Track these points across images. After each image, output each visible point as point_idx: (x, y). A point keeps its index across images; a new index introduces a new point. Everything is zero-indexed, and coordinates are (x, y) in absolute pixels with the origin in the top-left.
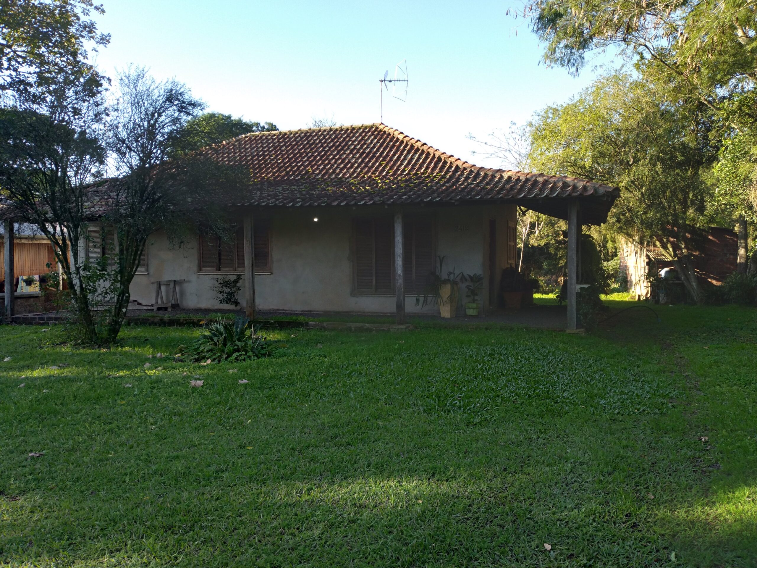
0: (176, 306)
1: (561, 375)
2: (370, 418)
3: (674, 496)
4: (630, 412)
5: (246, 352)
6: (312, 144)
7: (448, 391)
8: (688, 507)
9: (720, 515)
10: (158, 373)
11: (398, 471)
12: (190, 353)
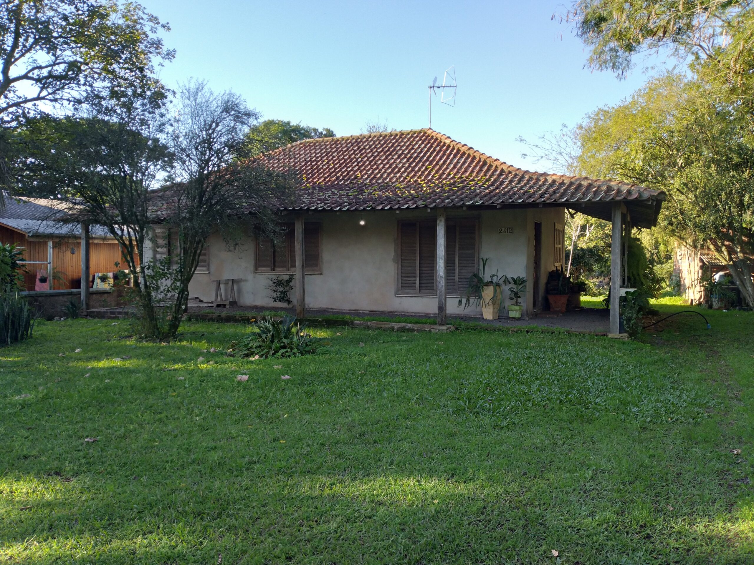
0: (233, 304)
1: (596, 381)
2: (400, 417)
3: (694, 509)
4: (662, 420)
5: (292, 349)
6: (362, 150)
7: (480, 393)
8: (709, 522)
9: (742, 532)
10: (209, 367)
11: (419, 471)
12: (240, 349)
